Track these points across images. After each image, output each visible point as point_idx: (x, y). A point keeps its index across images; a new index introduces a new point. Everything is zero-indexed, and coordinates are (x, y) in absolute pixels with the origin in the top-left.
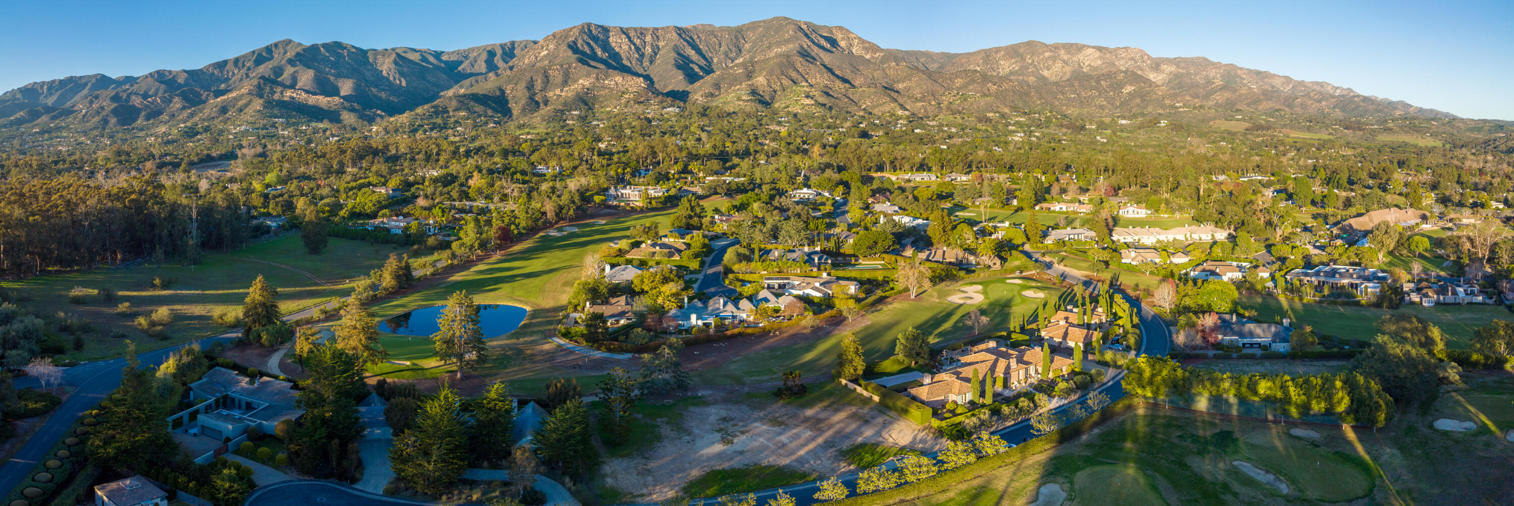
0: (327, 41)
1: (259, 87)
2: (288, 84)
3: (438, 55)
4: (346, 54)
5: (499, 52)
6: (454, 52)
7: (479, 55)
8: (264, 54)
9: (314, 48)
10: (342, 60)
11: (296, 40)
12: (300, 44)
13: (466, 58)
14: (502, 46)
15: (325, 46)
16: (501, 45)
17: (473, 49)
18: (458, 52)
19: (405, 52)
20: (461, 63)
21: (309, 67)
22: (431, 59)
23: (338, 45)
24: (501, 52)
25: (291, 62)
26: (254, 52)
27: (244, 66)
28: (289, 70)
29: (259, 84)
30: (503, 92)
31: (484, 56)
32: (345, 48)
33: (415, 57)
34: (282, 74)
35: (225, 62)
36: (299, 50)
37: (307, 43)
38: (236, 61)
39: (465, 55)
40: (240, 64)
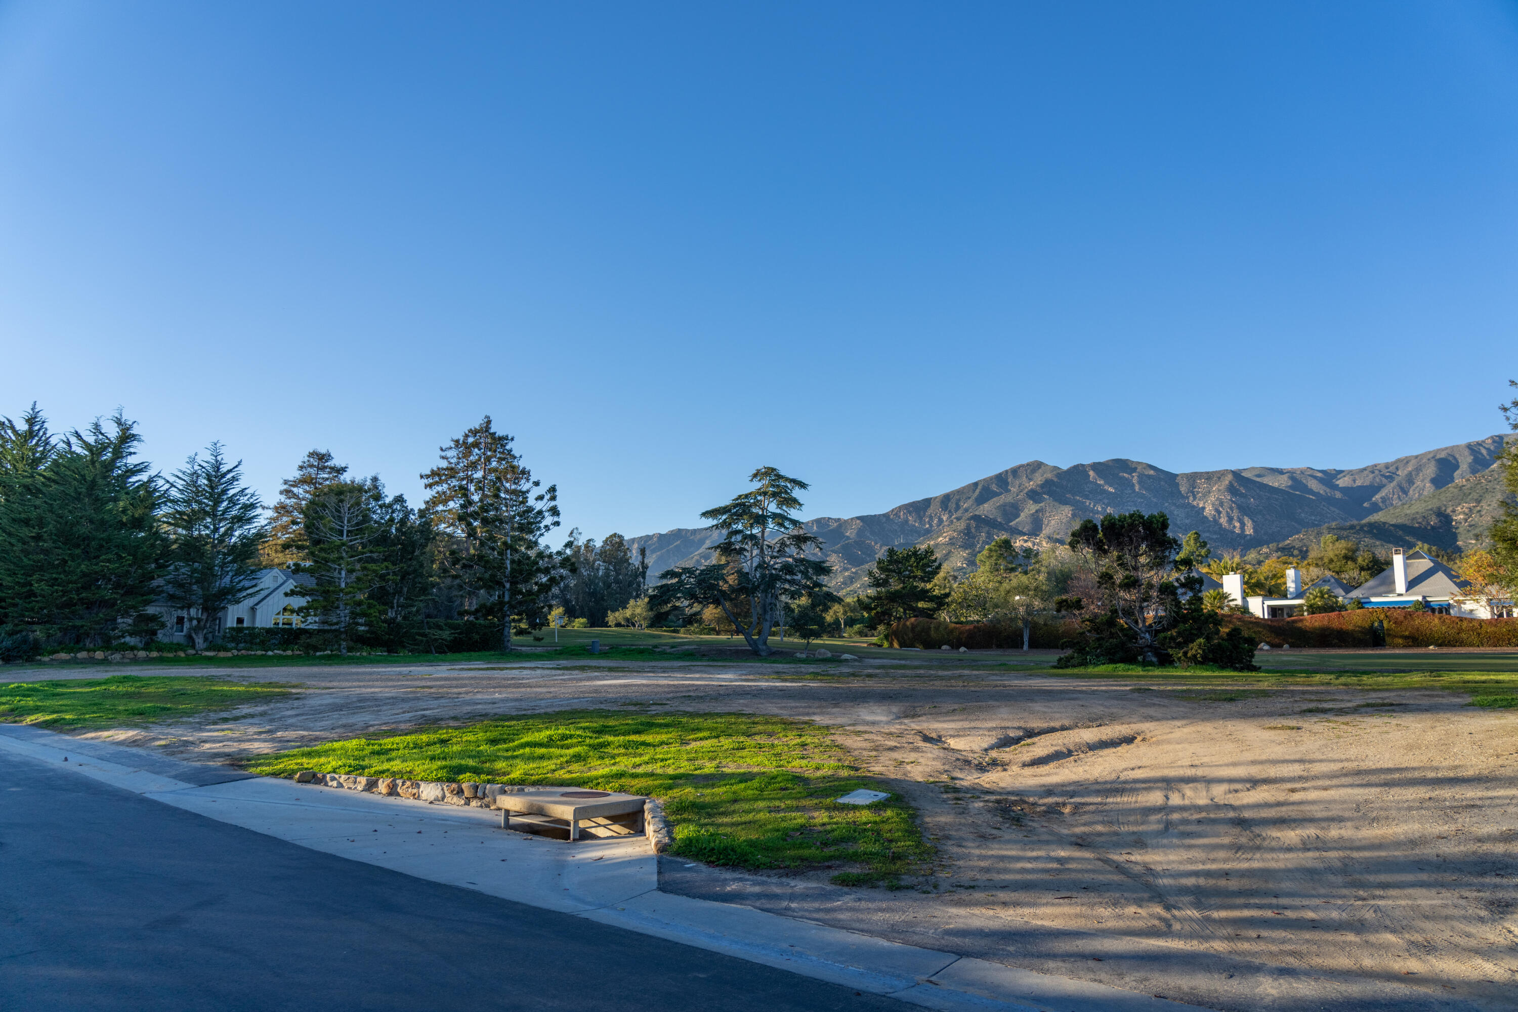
0: (1102, 460)
1: (967, 532)
2: (1025, 530)
3: (1329, 477)
4: (1135, 480)
5: (1465, 461)
6: (1365, 469)
7: (1418, 469)
8: (994, 488)
9: (1078, 471)
10: (1129, 491)
11: (1051, 462)
12: (1056, 468)
13: (1390, 478)
14: (1473, 448)
15: (1096, 466)
16: (1469, 446)
17: (1406, 461)
18: (1373, 469)
19: (1259, 476)
20: (1380, 487)
21: (1065, 502)
22: (1313, 485)
23: (1123, 465)
24: (1470, 459)
25: (1034, 495)
26: (976, 484)
27: (958, 507)
28: (1031, 508)
29: (968, 528)
30: (1445, 519)
31: (1431, 470)
32: (1135, 470)
33: (1280, 482)
34: (1018, 516)
35: (927, 502)
36: (1049, 476)
37: (1065, 467)
38: (946, 500)
39: (1387, 473)
40: (952, 505)
